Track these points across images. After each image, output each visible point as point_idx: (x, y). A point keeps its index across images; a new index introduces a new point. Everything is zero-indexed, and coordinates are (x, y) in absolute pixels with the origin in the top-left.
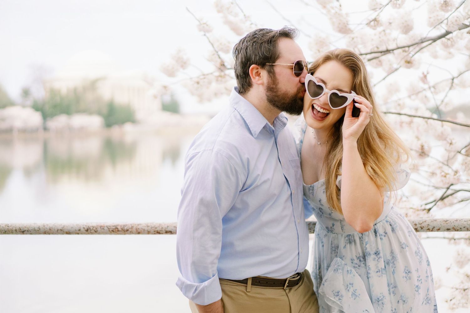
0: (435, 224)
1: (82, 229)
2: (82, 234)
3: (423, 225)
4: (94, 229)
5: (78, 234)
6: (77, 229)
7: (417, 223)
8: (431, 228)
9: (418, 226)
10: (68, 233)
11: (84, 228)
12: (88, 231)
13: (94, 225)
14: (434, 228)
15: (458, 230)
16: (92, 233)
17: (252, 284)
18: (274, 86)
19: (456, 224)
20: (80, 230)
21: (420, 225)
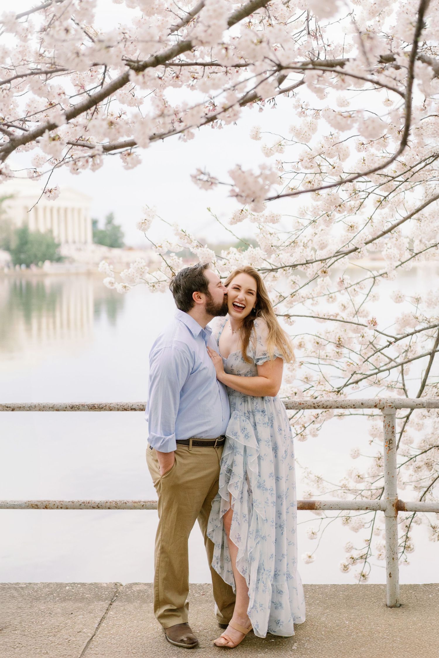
0: (328, 403)
1: (68, 407)
2: (68, 411)
3: (319, 404)
4: (77, 407)
5: (65, 411)
6: (64, 407)
7: (315, 403)
8: (325, 407)
9: (316, 405)
10: (58, 410)
11: (69, 406)
12: (73, 408)
13: (77, 404)
14: (327, 406)
15: (344, 408)
16: (75, 410)
17: (193, 445)
18: (211, 302)
19: (343, 403)
20: (66, 408)
21: (317, 404)
